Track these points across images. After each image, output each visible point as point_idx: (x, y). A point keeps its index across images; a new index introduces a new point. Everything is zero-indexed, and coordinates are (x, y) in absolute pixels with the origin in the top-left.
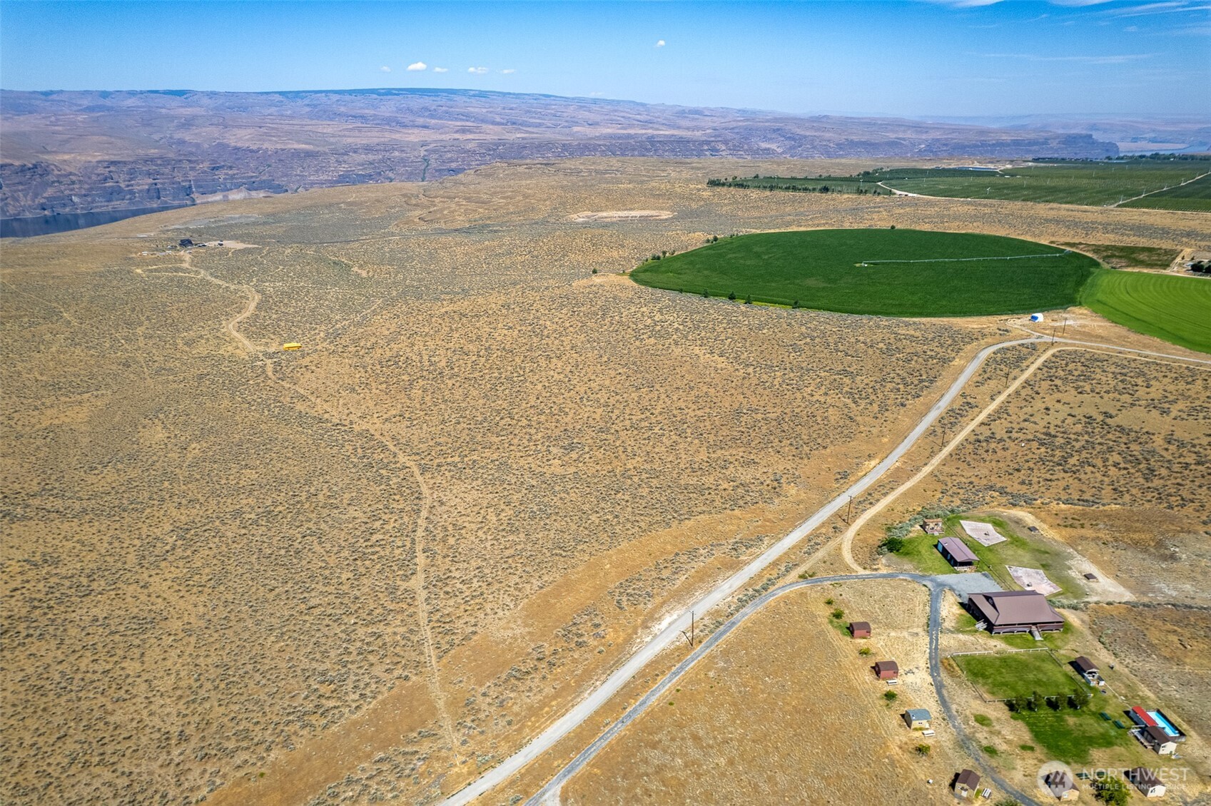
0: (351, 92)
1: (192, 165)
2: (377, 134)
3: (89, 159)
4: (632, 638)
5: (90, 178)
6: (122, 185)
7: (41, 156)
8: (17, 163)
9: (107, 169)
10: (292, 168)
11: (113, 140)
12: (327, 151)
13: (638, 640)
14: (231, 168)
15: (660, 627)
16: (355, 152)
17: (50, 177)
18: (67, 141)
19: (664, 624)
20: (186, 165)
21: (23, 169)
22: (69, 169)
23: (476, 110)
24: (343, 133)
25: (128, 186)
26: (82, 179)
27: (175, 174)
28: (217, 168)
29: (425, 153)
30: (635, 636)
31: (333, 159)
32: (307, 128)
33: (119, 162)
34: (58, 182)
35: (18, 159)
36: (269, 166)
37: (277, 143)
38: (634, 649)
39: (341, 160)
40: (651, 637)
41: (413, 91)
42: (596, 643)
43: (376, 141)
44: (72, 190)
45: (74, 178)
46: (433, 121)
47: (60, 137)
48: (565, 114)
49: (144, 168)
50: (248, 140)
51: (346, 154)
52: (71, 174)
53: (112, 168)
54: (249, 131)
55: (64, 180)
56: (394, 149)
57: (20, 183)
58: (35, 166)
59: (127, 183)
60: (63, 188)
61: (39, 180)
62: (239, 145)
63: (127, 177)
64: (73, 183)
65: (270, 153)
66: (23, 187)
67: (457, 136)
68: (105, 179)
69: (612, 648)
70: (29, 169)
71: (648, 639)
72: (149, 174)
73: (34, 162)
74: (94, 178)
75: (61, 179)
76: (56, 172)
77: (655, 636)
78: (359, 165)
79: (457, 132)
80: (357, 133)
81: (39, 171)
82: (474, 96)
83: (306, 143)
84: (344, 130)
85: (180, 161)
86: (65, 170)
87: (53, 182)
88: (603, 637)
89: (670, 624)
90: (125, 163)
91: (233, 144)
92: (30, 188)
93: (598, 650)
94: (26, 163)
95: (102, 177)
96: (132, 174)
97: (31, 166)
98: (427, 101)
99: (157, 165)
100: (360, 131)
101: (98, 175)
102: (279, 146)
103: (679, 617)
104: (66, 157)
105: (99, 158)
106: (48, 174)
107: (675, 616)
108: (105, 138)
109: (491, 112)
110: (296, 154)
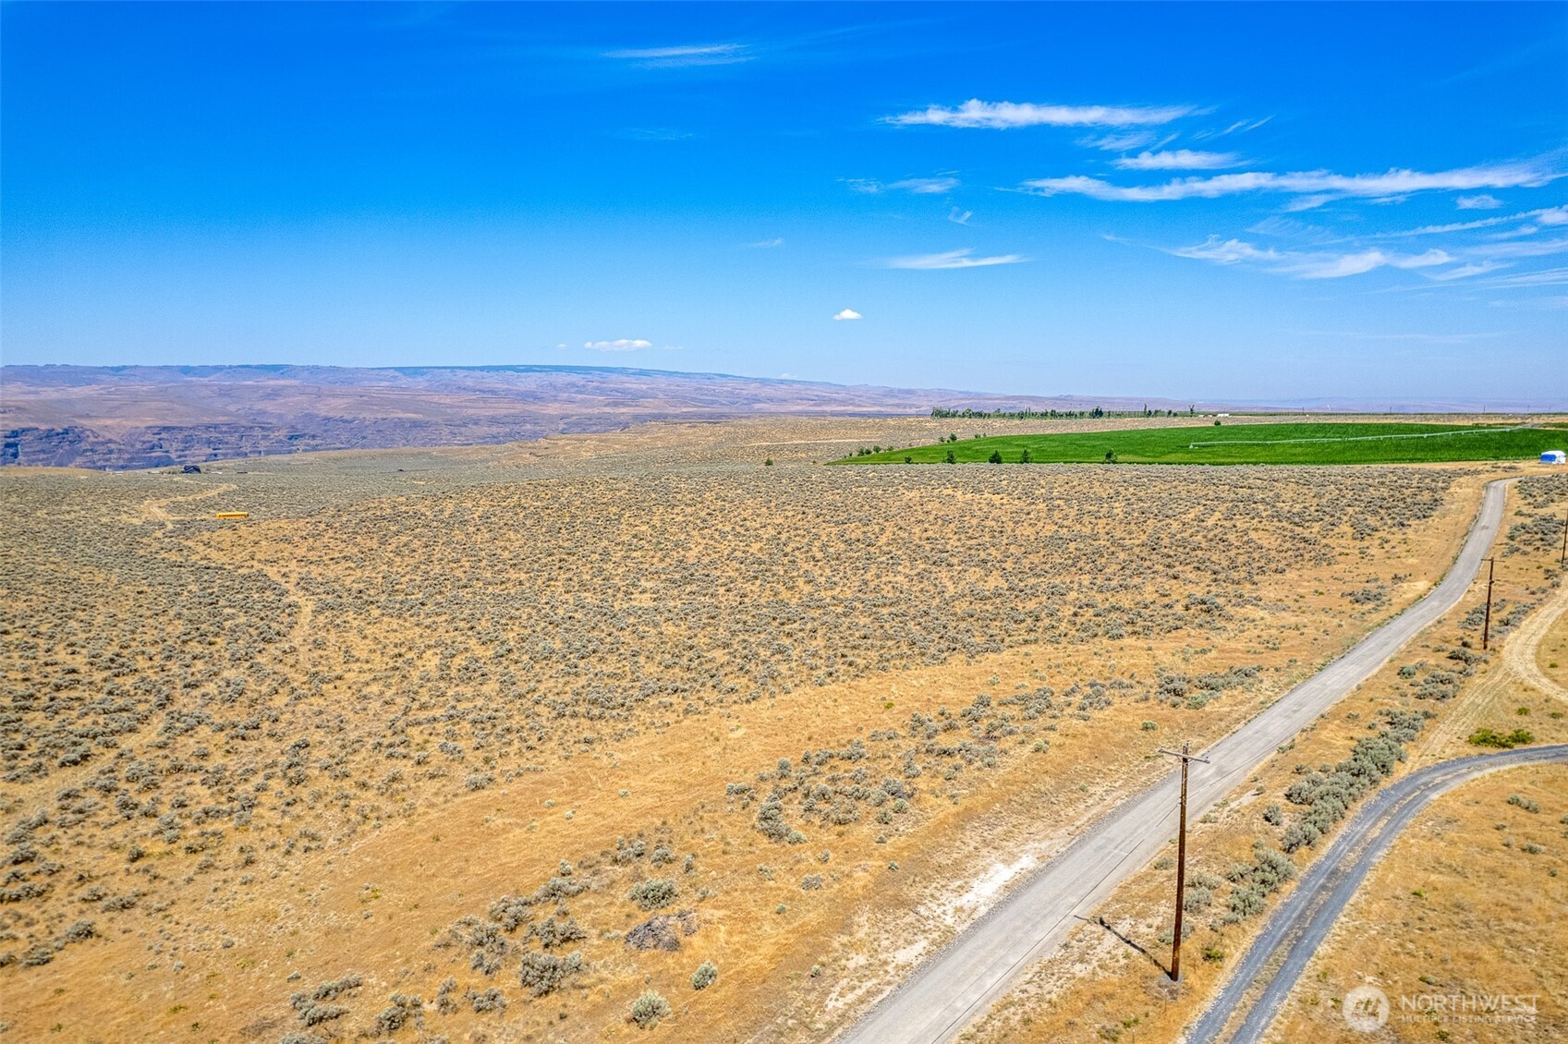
0: (482, 369)
1: (265, 433)
2: (506, 405)
3: (137, 424)
4: (825, 948)
5: (132, 446)
6: (173, 456)
7: (77, 420)
8: (43, 427)
9: (158, 437)
10: (392, 440)
11: (175, 406)
12: (440, 421)
13: (860, 959)
14: (314, 437)
15: (967, 900)
16: (476, 424)
17: (83, 444)
18: (118, 408)
19: (985, 890)
20: (258, 433)
21: (49, 435)
22: (108, 436)
23: (634, 386)
24: (464, 404)
25: (180, 456)
26: (122, 447)
27: (241, 444)
28: (296, 437)
29: (565, 426)
30: (838, 941)
31: (446, 431)
32: (419, 398)
33: (174, 428)
34: (91, 450)
35: (47, 423)
36: (364, 438)
37: (378, 411)
38: (834, 1004)
39: (456, 431)
40: (921, 945)
41: (558, 369)
42: (627, 975)
43: (505, 412)
44: (107, 460)
45: (112, 446)
46: (580, 396)
47: (110, 404)
48: (744, 392)
49: (204, 436)
50: (343, 409)
51: (465, 425)
52: (110, 441)
53: (164, 435)
54: (346, 400)
55: (101, 449)
56: (525, 421)
57: (43, 451)
58: (66, 432)
59: (179, 453)
60: (96, 457)
61: (67, 448)
62: (331, 414)
63: (181, 446)
64: (111, 452)
65: (367, 423)
66: (45, 456)
67: (608, 410)
68: (152, 448)
69: (710, 996)
70: (58, 434)
71: (908, 955)
72: (209, 442)
73: (66, 426)
74: (138, 446)
75: (96, 448)
76: (92, 439)
77: (946, 944)
78: (478, 437)
79: (605, 406)
80: (481, 404)
81: (71, 437)
82: (633, 374)
83: (415, 413)
84: (465, 401)
85: (251, 428)
86: (103, 437)
87: (86, 450)
88: (674, 945)
89: (1013, 891)
90: (181, 429)
91: (323, 414)
92: (53, 457)
93: (631, 1007)
94: (55, 427)
95: (148, 445)
96: (188, 442)
97: (61, 431)
98: (574, 378)
99: (221, 433)
100: (485, 402)
101: (144, 442)
102: (379, 416)
103: (1049, 865)
104: (109, 422)
105: (151, 424)
106: (80, 441)
107: (1027, 862)
108: (165, 404)
109: (652, 389)
110: (400, 424)
